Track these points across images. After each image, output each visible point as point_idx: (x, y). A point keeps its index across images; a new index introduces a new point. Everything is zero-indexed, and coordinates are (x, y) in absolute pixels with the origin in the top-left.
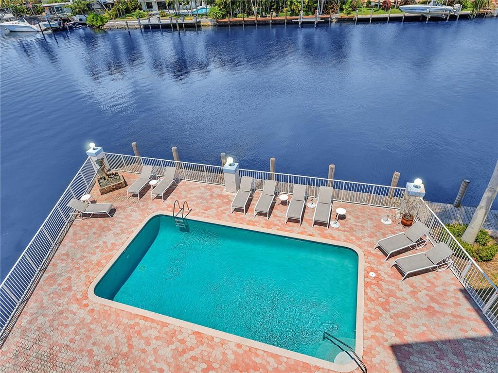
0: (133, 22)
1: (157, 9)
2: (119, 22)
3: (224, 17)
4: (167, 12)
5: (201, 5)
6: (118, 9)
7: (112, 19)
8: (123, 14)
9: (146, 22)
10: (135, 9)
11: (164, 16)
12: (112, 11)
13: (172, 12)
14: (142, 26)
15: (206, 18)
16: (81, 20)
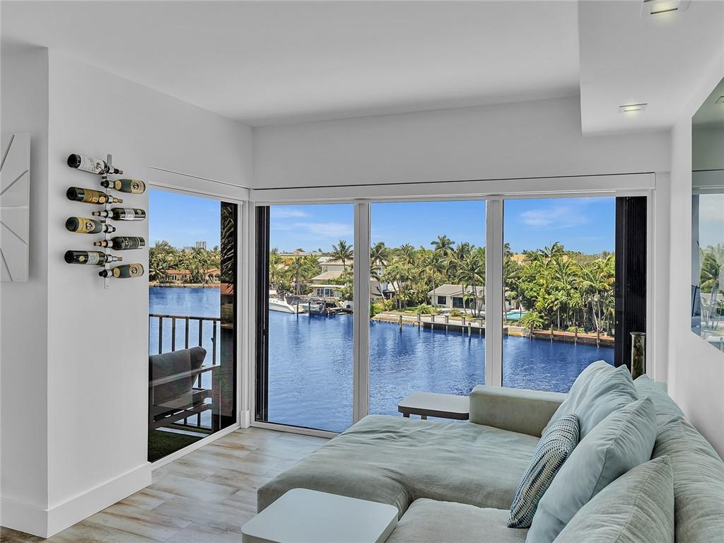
0: (410, 317)
1: (451, 306)
2: (394, 315)
3: (545, 327)
4: (462, 310)
5: (517, 308)
6: (398, 300)
7: (386, 310)
8: (403, 306)
9: (428, 319)
10: (421, 302)
11: (457, 316)
12: (390, 301)
13: (469, 311)
14: (422, 324)
15: (518, 326)
16: (348, 306)
